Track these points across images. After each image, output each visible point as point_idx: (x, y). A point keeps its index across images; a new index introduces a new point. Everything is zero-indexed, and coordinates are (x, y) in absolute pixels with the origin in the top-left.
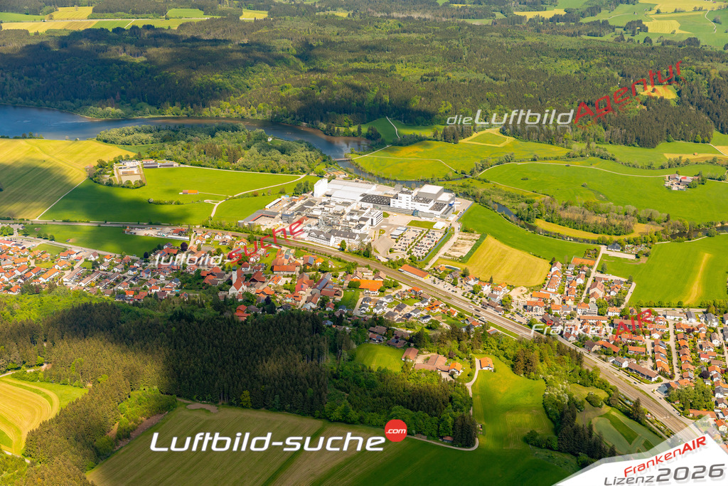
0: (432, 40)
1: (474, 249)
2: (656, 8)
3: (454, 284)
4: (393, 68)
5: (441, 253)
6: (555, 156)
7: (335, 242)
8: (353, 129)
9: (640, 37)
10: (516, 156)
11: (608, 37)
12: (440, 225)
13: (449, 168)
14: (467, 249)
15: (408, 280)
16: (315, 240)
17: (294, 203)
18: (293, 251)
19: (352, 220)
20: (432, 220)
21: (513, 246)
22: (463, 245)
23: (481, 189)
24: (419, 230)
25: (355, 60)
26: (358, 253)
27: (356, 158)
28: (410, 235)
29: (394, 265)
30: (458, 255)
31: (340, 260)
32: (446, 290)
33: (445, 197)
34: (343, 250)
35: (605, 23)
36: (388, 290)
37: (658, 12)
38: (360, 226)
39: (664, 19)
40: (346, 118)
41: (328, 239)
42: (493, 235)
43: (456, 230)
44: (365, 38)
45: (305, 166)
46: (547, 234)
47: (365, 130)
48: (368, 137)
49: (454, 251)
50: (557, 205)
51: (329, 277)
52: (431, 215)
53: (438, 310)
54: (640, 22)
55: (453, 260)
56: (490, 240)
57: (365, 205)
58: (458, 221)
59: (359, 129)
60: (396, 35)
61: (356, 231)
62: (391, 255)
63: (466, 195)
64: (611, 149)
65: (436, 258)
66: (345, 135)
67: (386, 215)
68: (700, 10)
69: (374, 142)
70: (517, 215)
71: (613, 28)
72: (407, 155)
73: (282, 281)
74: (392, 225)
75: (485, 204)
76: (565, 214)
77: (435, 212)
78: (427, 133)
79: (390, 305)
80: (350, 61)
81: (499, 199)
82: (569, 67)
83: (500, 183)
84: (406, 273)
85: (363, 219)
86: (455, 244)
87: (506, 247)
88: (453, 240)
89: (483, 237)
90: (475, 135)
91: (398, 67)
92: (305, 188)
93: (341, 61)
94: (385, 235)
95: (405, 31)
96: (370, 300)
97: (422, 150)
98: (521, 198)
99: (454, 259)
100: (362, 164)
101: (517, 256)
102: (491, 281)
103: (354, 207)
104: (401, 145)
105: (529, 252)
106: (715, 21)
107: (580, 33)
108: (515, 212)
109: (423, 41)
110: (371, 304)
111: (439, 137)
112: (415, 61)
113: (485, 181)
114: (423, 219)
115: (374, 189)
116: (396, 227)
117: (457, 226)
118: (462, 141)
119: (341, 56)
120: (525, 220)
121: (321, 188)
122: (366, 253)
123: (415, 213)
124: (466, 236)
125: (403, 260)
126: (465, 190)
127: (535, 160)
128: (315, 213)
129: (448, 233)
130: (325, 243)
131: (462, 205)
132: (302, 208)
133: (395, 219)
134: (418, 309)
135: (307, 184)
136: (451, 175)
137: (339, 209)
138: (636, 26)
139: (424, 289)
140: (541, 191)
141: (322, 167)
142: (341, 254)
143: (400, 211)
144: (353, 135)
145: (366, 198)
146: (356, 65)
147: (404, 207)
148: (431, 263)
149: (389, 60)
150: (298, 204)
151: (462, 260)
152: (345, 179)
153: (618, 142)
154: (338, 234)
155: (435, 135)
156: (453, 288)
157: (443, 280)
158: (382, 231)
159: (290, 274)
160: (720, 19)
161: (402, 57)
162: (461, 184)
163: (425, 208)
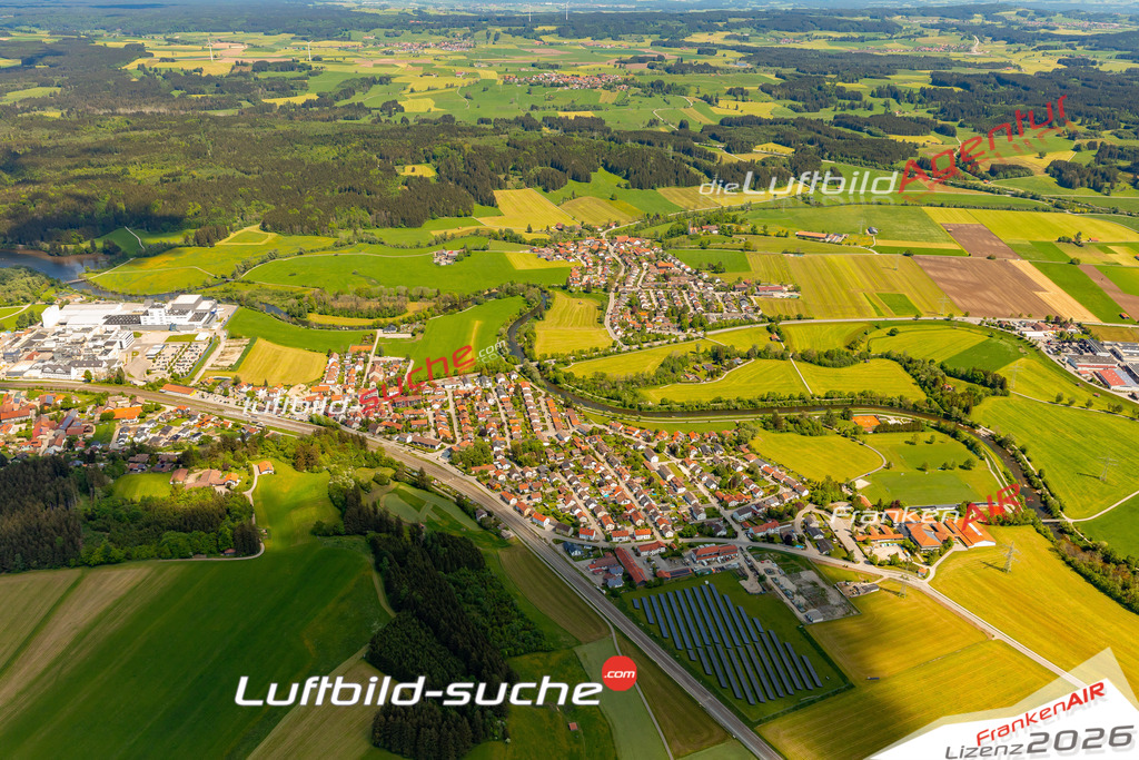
0: (169, 137)
1: (244, 355)
2: (410, 87)
3: (226, 395)
4: (125, 172)
5: (207, 365)
6: (322, 247)
7: (77, 374)
8: (85, 245)
9: (397, 117)
10: (281, 253)
11: (365, 120)
12: (203, 336)
13: (208, 274)
14: (237, 356)
15: (172, 400)
16: (51, 376)
17: (19, 338)
18: (24, 393)
19: (95, 347)
20: (193, 332)
21: (286, 345)
22: (232, 352)
23: (245, 291)
24: (179, 345)
25: (76, 166)
26: (109, 382)
27: (93, 277)
28: (169, 352)
29: (153, 387)
30: (226, 364)
31: (86, 393)
32: (217, 402)
33: (206, 305)
34: (89, 381)
35: (360, 105)
36: (149, 415)
37: (412, 91)
38: (106, 352)
39: (419, 97)
40: (74, 233)
41: (68, 372)
42: (263, 337)
43: (222, 338)
44: (87, 140)
45: (29, 296)
46: (321, 327)
47: (99, 244)
48: (106, 252)
49: (222, 360)
50: (328, 297)
51: (75, 414)
52: (191, 327)
53: (210, 425)
54: (395, 102)
55: (221, 370)
56: (261, 342)
57: (110, 327)
58: (223, 328)
59: (93, 244)
60: (125, 134)
61: (103, 358)
62: (148, 377)
63: (229, 300)
64: (378, 233)
65: (202, 371)
66: (75, 253)
67: (137, 335)
68: (452, 86)
69: (114, 256)
70: (288, 313)
71: (369, 110)
72: (155, 265)
73: (14, 429)
74: (146, 345)
75: (252, 306)
76: (338, 305)
77: (195, 323)
78: (177, 239)
79: (153, 430)
80: (69, 168)
81: (266, 299)
82: (326, 153)
83: (266, 282)
84: (168, 393)
85: (108, 344)
86: (223, 354)
87: (279, 347)
88: (220, 348)
89: (253, 341)
90: (232, 235)
91: (132, 169)
92: (32, 320)
93: (58, 169)
94: (139, 356)
95: (135, 129)
96: (129, 430)
97: (173, 259)
98: (290, 295)
99: (223, 369)
100: (101, 283)
101: (291, 354)
102: (266, 385)
103: (97, 331)
104: (147, 255)
105: (304, 348)
106: (466, 97)
107: (335, 118)
108: (285, 310)
109: (158, 138)
110: (131, 434)
111: (191, 242)
112: (151, 161)
113: (249, 282)
114: (183, 333)
115: (120, 309)
116: (151, 346)
117: (223, 334)
118: (218, 244)
119: (57, 163)
120: (297, 316)
121: (51, 316)
122: (118, 379)
123: (172, 327)
124: (234, 342)
125: (163, 380)
126: (228, 295)
127: (301, 254)
128: (47, 345)
129: (213, 343)
130: (66, 377)
131: (224, 311)
132: (30, 343)
133: (148, 337)
134: (188, 428)
135: (32, 314)
136: (210, 282)
137: (78, 336)
138: (391, 107)
139: (191, 405)
140: (311, 285)
141: (51, 293)
142: (87, 386)
143: (153, 328)
144: (87, 251)
145: (111, 320)
146: (78, 172)
147: (158, 323)
148: (197, 377)
149: (119, 163)
150: (24, 339)
151: (232, 368)
152: (81, 302)
153: (384, 225)
154: (81, 364)
155: (187, 240)
156: (226, 399)
157: (212, 393)
158: (135, 353)
159: (24, 419)
160: (471, 95)
161: (135, 158)
162: (222, 289)
163: (183, 321)
